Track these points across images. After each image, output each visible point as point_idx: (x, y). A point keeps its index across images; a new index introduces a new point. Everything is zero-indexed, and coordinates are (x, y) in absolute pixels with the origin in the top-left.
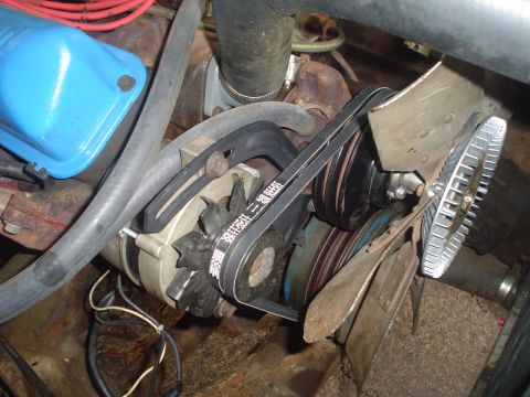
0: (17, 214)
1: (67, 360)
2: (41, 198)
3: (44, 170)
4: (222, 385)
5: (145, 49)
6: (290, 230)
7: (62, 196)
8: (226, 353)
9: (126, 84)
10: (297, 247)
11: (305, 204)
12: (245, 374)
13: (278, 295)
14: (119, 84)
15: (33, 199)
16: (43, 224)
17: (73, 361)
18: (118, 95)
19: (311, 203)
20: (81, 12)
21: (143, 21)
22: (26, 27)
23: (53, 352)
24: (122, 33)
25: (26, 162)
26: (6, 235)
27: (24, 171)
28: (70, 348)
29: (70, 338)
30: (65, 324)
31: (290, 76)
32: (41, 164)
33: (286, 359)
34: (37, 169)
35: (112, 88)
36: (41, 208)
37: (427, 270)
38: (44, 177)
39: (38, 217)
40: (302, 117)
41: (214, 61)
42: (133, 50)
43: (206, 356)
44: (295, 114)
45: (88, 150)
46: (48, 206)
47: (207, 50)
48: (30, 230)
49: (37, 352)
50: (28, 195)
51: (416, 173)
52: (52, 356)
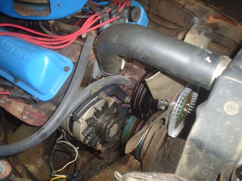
0: (27, 113)
1: (39, 166)
2: (36, 107)
3: (37, 98)
4: (97, 177)
5: (72, 55)
6: (123, 119)
7: (43, 107)
8: (99, 168)
9: (66, 69)
10: (126, 126)
11: (128, 110)
12: (106, 173)
13: (119, 143)
14: (64, 69)
15: (33, 107)
16: (35, 116)
17: (42, 166)
18: (64, 73)
19: (130, 110)
20: (50, 42)
21: (72, 45)
22: (34, 51)
23: (35, 163)
24: (64, 50)
25: (31, 95)
26: (23, 120)
27: (30, 98)
28: (40, 162)
29: (40, 158)
30: (39, 153)
31: (123, 66)
32: (37, 96)
33: (122, 168)
34: (35, 97)
35: (61, 71)
36: (36, 111)
37: (169, 134)
38: (38, 100)
39: (34, 114)
40: (127, 81)
41: (96, 61)
42: (68, 56)
43: (90, 169)
44: (124, 80)
45: (53, 92)
46: (38, 110)
47: (94, 56)
48: (31, 118)
49: (28, 163)
50: (31, 106)
51: (166, 100)
52: (34, 165)
